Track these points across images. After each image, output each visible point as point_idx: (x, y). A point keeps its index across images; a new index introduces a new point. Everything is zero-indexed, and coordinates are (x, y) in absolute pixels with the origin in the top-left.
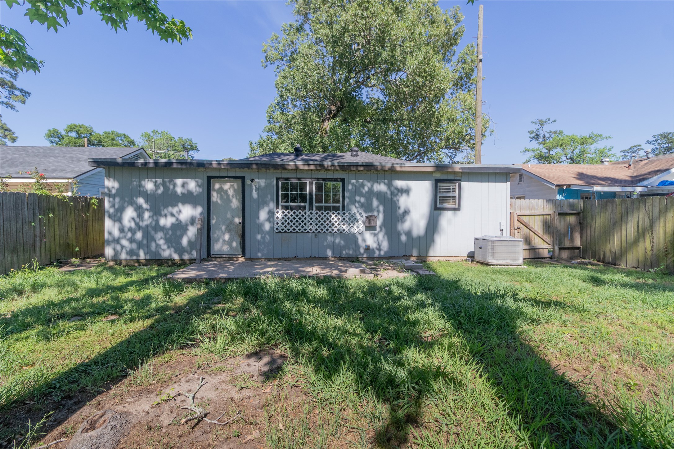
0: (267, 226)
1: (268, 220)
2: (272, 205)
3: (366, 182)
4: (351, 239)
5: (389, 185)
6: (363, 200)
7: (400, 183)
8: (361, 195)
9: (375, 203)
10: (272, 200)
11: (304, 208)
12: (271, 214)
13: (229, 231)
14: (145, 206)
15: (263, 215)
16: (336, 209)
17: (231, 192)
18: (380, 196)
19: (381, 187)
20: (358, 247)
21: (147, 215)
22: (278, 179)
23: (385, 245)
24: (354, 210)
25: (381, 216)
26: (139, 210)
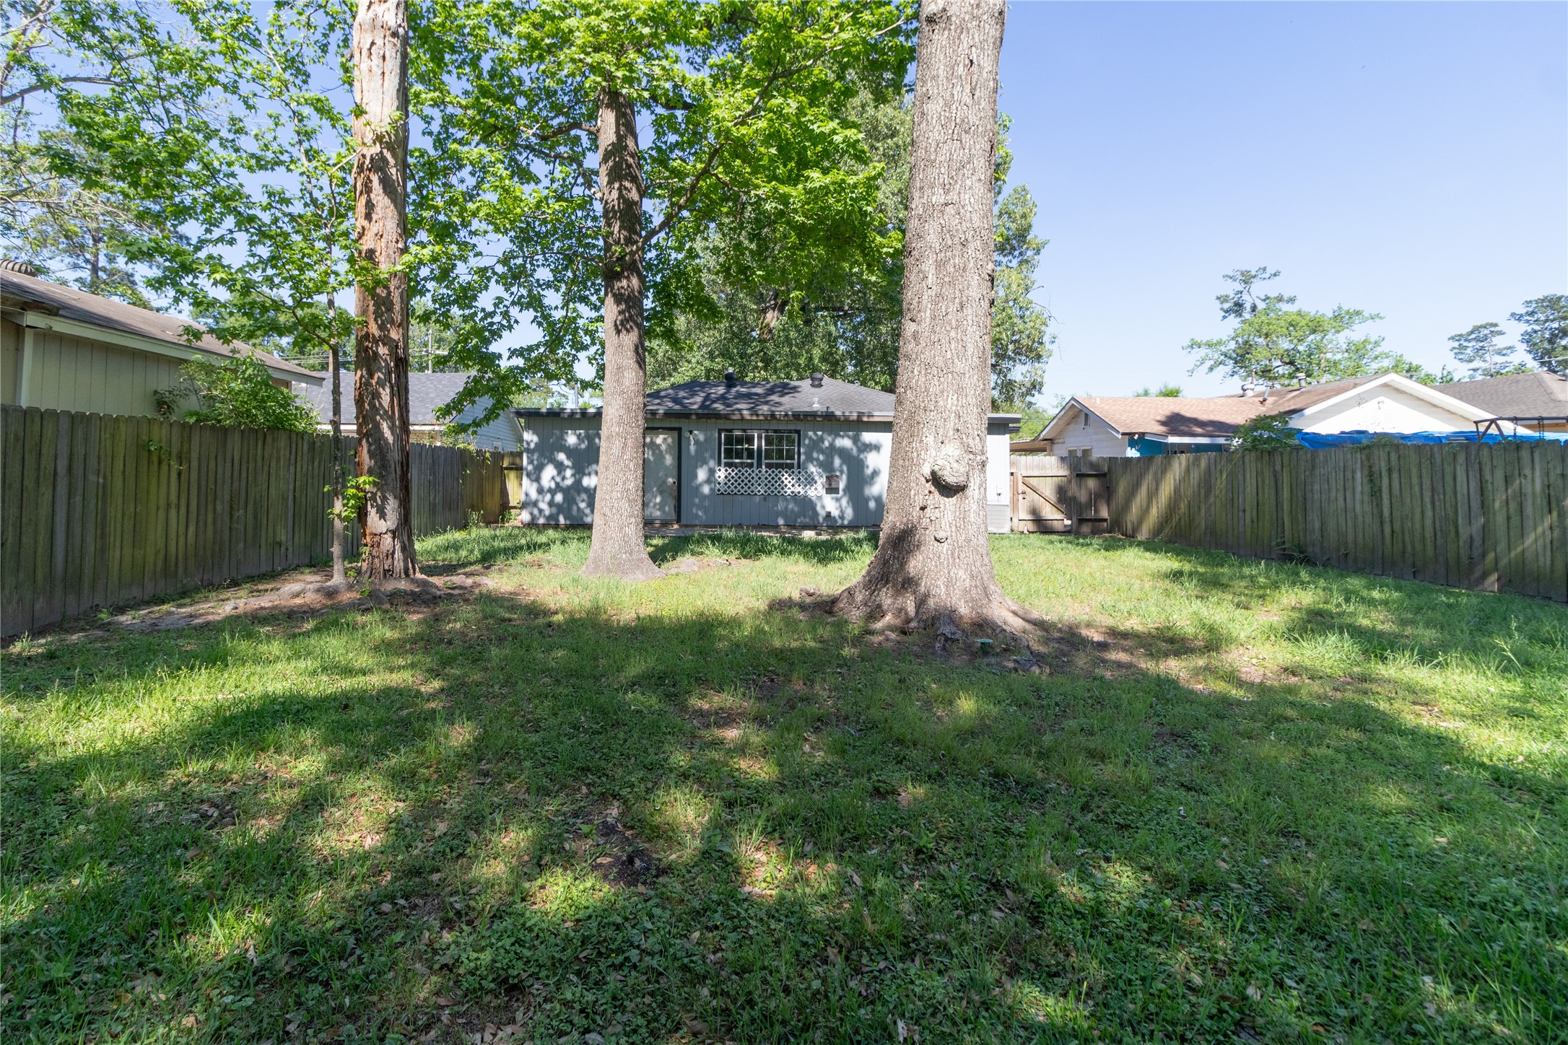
0: (706, 490)
1: (708, 481)
2: (712, 463)
3: (825, 436)
4: (807, 505)
5: (856, 440)
6: (821, 457)
7: (868, 437)
8: (822, 451)
9: (837, 462)
10: (713, 457)
11: (751, 466)
12: (712, 472)
13: (661, 492)
14: (567, 463)
15: (702, 475)
16: (790, 466)
17: (663, 447)
18: (843, 453)
19: (845, 442)
20: (816, 514)
21: (568, 473)
22: (720, 431)
23: (849, 513)
24: (812, 469)
25: (844, 477)
26: (560, 467)
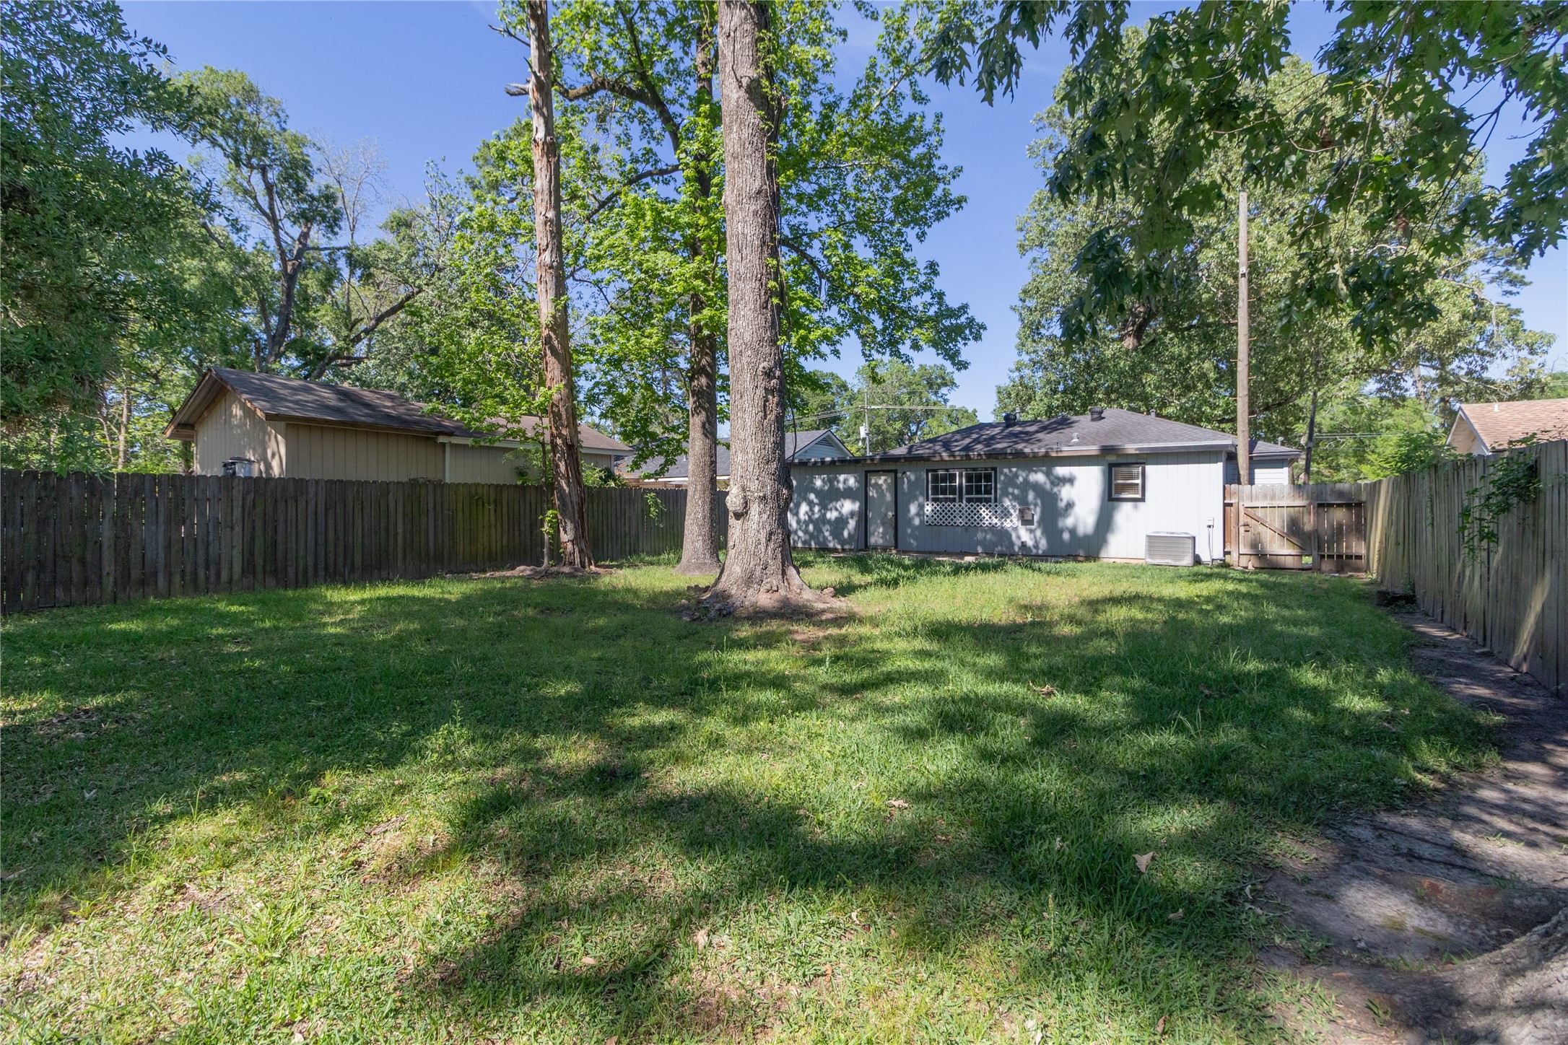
0: (917, 522)
1: (918, 514)
2: (921, 499)
3: (1020, 472)
4: (1004, 535)
5: (1048, 474)
6: (1016, 492)
7: (1061, 471)
8: (1016, 486)
9: (1031, 496)
10: (922, 494)
11: (954, 500)
12: (921, 507)
13: (883, 524)
14: (816, 501)
15: (913, 509)
16: (988, 501)
17: (884, 487)
18: (1037, 487)
19: (1039, 477)
20: (1012, 544)
21: (816, 509)
22: (928, 471)
23: (1043, 543)
24: (1007, 503)
25: (1038, 510)
26: (811, 504)
